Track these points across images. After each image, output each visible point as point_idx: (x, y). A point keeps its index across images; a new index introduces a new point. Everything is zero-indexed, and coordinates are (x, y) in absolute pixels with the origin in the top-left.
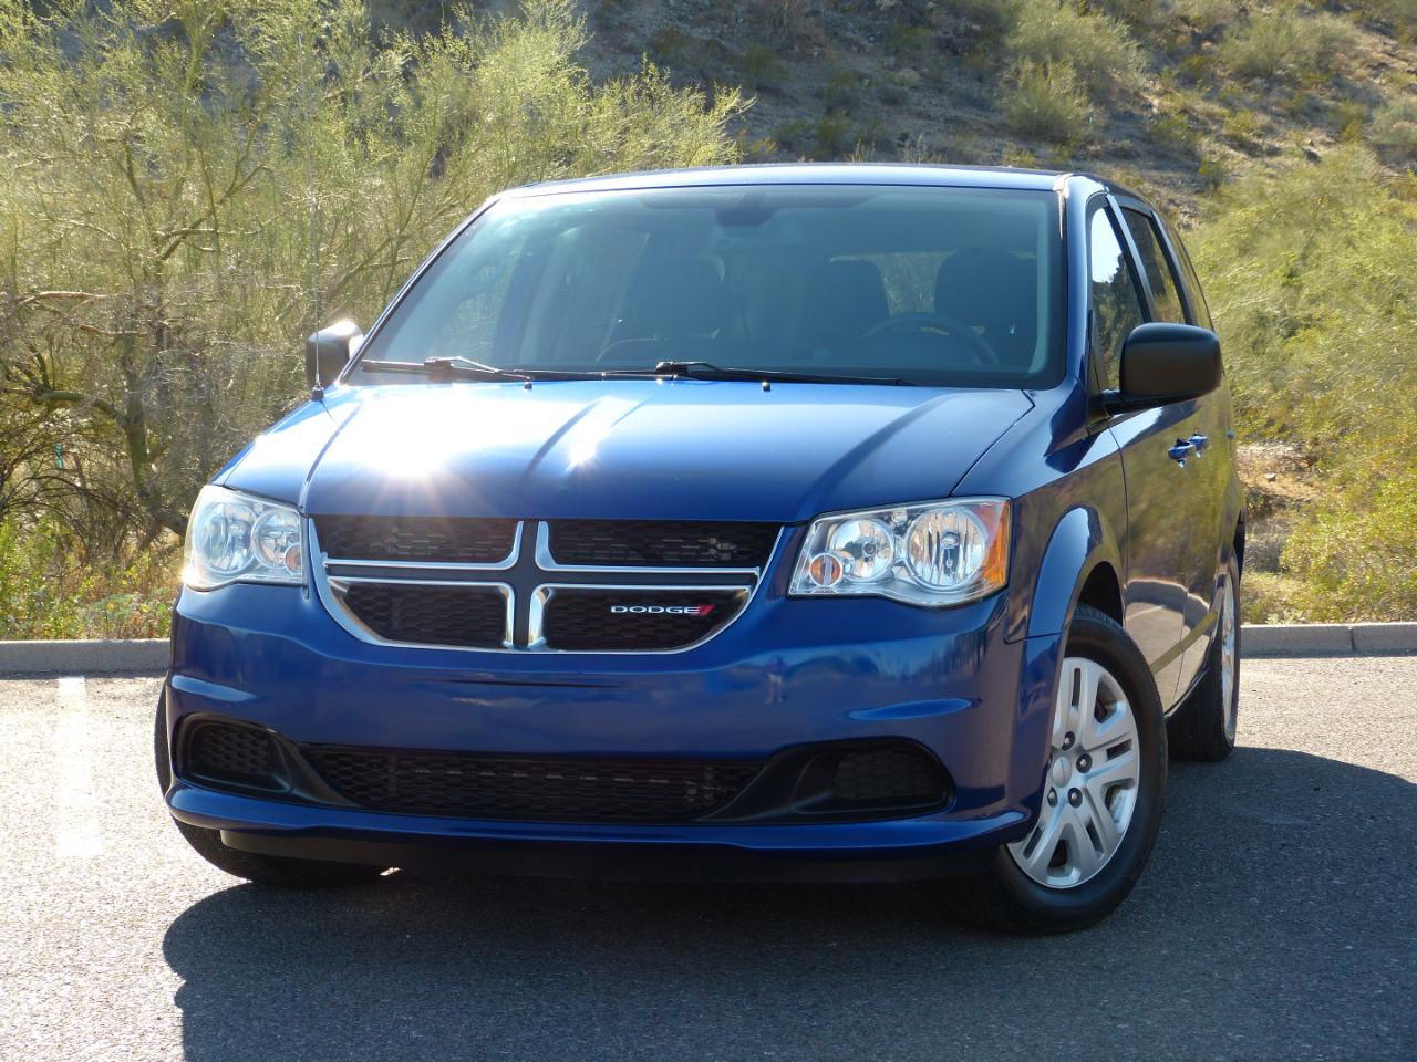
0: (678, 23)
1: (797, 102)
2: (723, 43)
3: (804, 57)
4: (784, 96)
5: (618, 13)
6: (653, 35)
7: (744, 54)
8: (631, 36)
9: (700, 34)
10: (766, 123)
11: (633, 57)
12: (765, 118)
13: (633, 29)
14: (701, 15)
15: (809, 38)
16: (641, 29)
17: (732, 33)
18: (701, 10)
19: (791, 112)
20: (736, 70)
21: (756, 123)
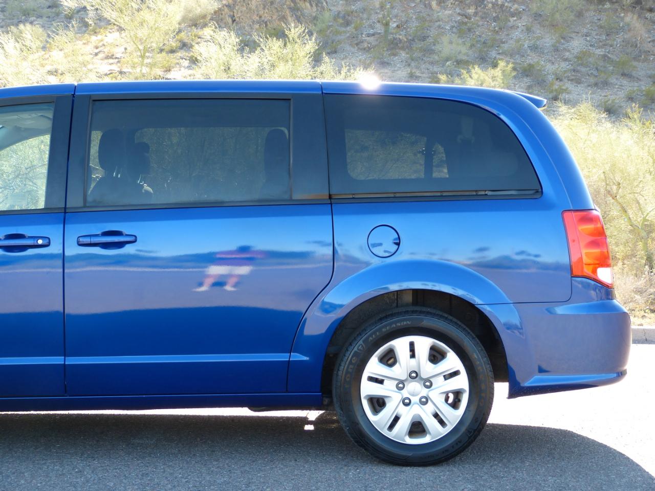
0: (590, 48)
1: (640, 80)
2: (609, 55)
3: (645, 60)
4: (634, 77)
5: (563, 44)
6: (577, 53)
7: (618, 60)
8: (567, 54)
9: (600, 52)
10: (624, 90)
11: (567, 63)
12: (623, 88)
13: (569, 51)
14: (601, 44)
15: (649, 52)
16: (572, 51)
17: (614, 51)
18: (600, 41)
19: (636, 84)
20: (614, 67)
21: (619, 90)
